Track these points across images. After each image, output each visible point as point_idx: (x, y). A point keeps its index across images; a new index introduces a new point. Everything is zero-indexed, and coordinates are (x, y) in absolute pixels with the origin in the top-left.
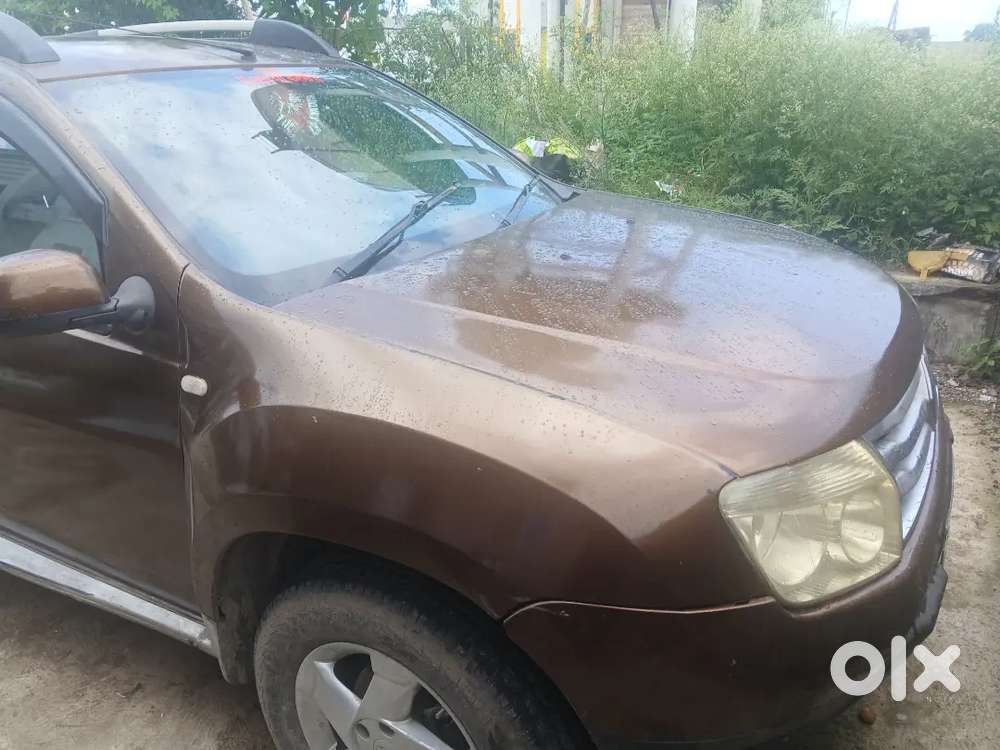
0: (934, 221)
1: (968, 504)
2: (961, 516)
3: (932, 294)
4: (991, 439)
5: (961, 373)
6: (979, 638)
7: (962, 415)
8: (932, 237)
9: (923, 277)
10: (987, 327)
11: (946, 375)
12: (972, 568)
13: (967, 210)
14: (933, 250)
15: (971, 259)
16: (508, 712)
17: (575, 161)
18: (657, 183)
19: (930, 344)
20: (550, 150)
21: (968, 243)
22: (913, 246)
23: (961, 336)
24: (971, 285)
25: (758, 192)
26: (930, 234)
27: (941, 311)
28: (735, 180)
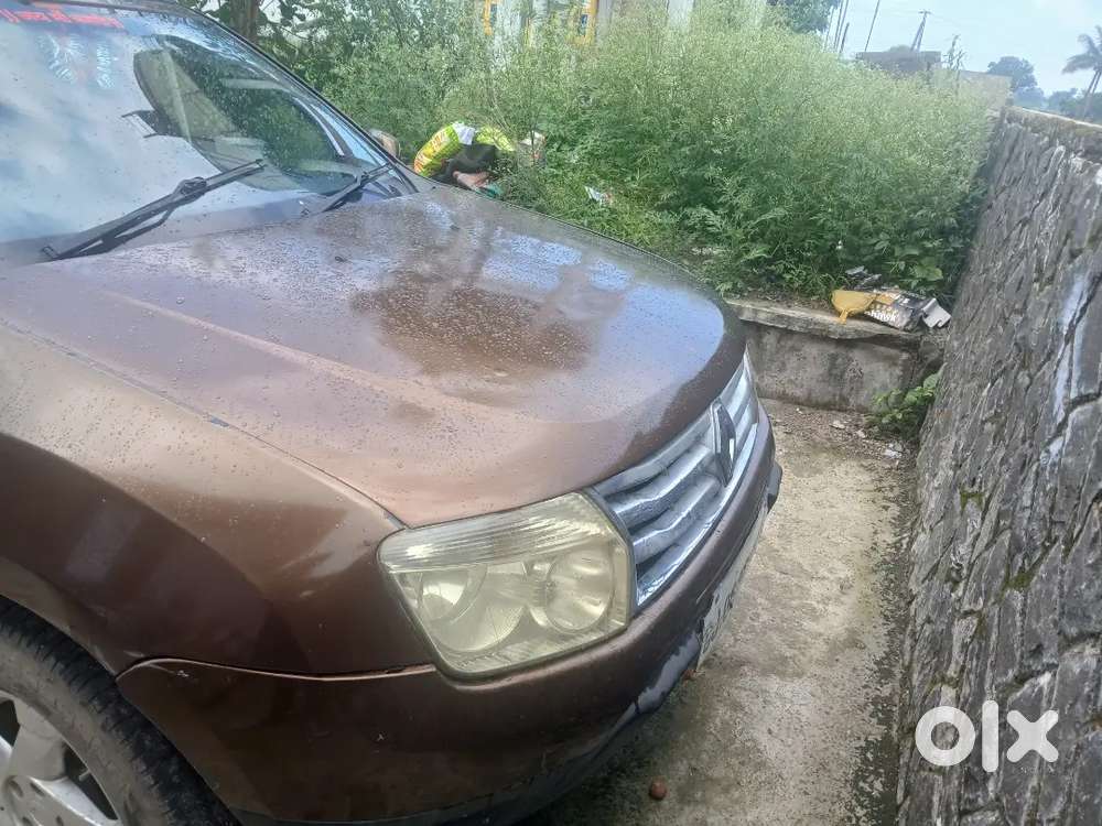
0: (865, 259)
1: (839, 565)
2: (828, 579)
3: (849, 337)
4: (884, 498)
5: (871, 425)
6: (803, 710)
7: (862, 469)
8: (861, 277)
9: (843, 318)
10: (903, 378)
11: (857, 425)
12: (821, 635)
13: (898, 251)
14: (860, 291)
15: (895, 304)
16: (146, 778)
17: (506, 155)
18: (587, 188)
19: (845, 390)
20: (478, 139)
21: (896, 286)
22: (840, 284)
23: (877, 385)
24: (892, 331)
25: (688, 211)
26: (860, 274)
27: (858, 356)
28: (665, 195)
